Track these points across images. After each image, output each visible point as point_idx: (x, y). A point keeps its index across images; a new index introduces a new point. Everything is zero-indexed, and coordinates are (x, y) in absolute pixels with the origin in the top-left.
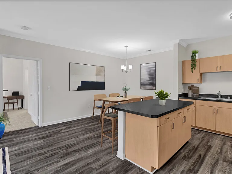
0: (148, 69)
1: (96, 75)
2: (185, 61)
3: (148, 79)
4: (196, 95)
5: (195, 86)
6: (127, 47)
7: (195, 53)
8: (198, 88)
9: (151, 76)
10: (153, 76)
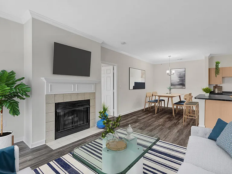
0: (178, 73)
1: (141, 77)
2: (211, 68)
3: (179, 81)
4: (220, 92)
5: (218, 85)
6: (170, 56)
7: (217, 63)
8: (222, 87)
9: (181, 79)
10: (183, 79)
